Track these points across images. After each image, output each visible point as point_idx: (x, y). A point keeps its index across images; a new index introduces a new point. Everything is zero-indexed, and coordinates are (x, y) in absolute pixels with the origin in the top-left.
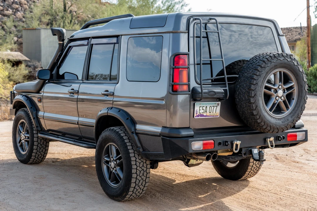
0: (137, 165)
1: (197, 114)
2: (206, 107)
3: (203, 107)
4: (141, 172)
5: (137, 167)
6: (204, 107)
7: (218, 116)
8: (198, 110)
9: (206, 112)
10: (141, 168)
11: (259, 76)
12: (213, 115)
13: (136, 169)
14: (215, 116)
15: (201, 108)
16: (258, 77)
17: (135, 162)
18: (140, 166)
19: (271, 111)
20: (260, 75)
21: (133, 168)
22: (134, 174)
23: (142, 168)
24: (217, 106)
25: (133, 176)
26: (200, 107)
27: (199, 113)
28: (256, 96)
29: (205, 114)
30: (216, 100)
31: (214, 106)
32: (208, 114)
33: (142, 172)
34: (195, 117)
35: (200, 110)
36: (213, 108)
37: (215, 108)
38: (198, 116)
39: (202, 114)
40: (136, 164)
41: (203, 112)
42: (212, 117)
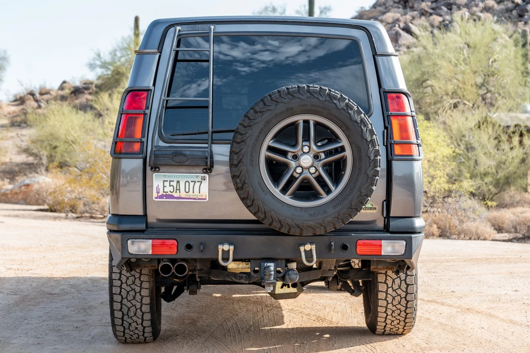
0: (121, 281)
1: (158, 193)
2: (178, 182)
3: (170, 181)
4: (130, 292)
5: (122, 283)
6: (173, 181)
7: (206, 199)
8: (161, 187)
9: (178, 191)
10: (129, 285)
11: (248, 128)
12: (195, 197)
13: (121, 287)
14: (199, 199)
15: (167, 184)
16: (246, 129)
17: (119, 275)
18: (128, 282)
19: (284, 194)
20: (250, 126)
21: (114, 285)
22: (117, 296)
23: (132, 286)
24: (201, 182)
25: (114, 298)
26: (164, 181)
27: (164, 192)
28: (241, 163)
29: (175, 195)
30: (201, 171)
31: (195, 182)
32: (183, 194)
33: (132, 293)
34: (155, 198)
35: (164, 186)
36: (192, 184)
37: (197, 184)
38: (161, 197)
39: (170, 194)
40: (120, 279)
41: (172, 191)
42: (193, 200)
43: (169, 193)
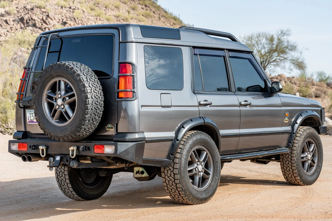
1: (29, 120)
2: (35, 114)
6: (33, 114)
8: (29, 117)
9: (35, 119)
15: (31, 115)
29: (35, 121)
34: (28, 122)
35: (30, 117)
38: (29, 122)
43: (32, 120)
